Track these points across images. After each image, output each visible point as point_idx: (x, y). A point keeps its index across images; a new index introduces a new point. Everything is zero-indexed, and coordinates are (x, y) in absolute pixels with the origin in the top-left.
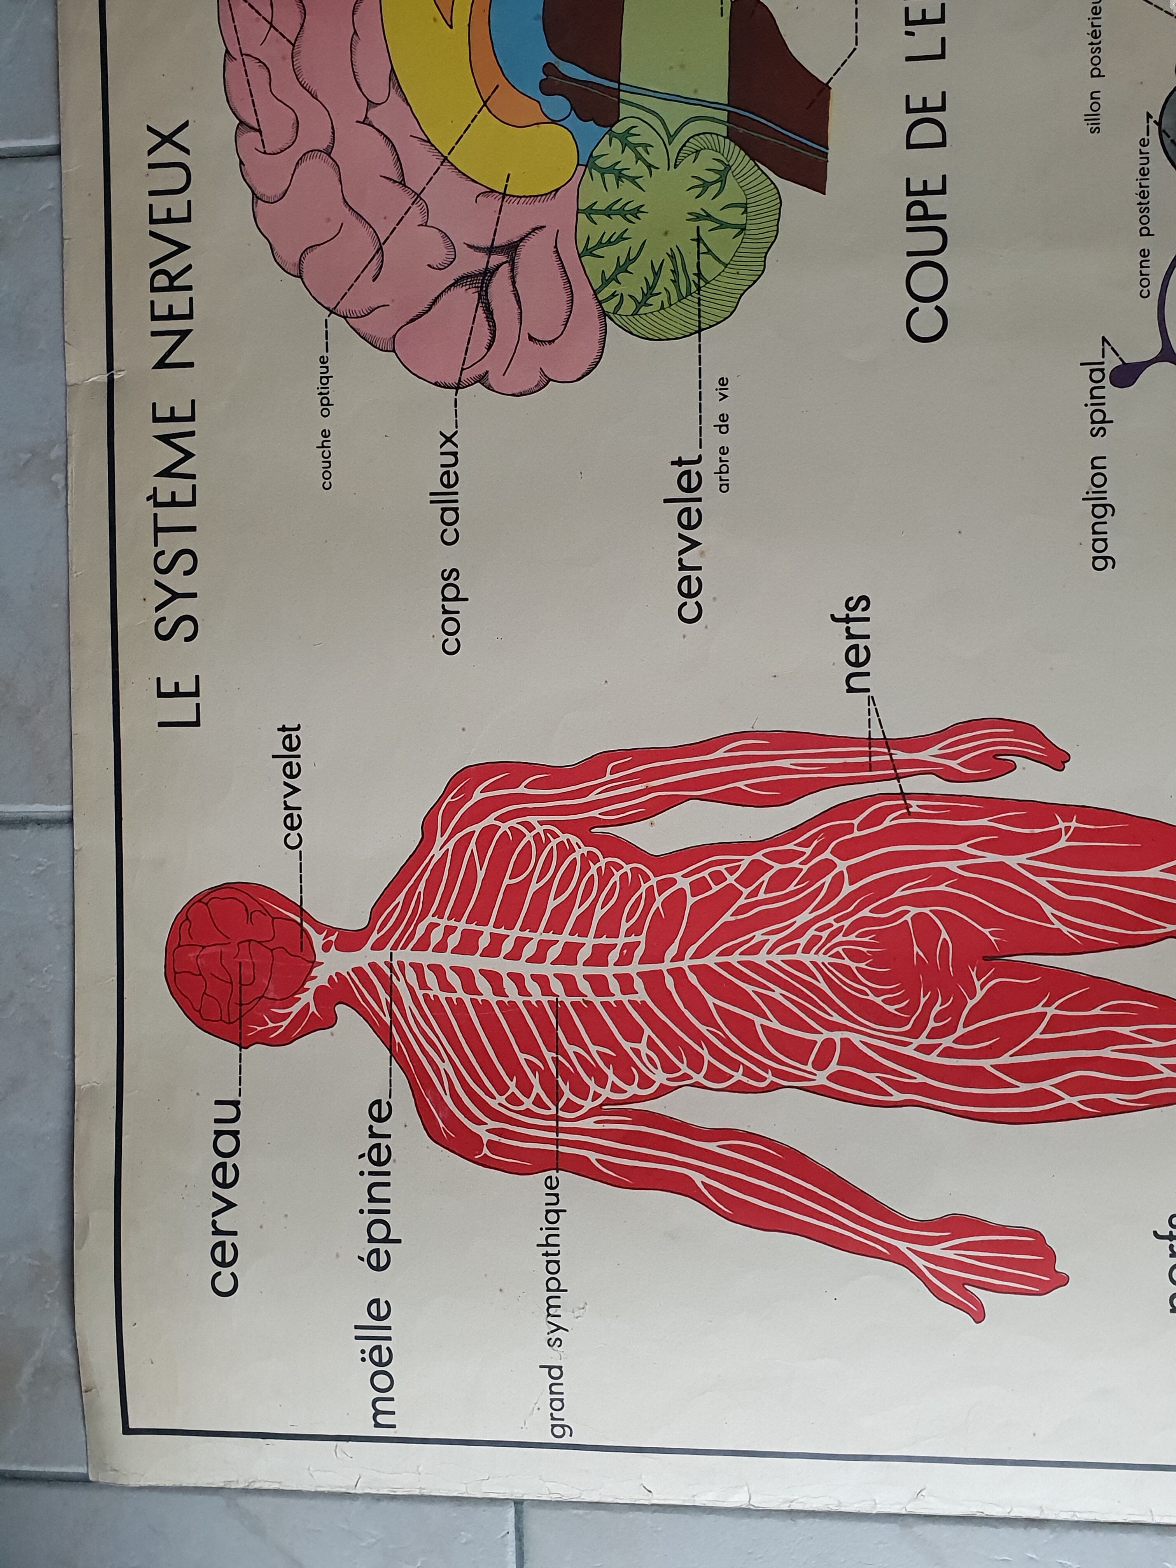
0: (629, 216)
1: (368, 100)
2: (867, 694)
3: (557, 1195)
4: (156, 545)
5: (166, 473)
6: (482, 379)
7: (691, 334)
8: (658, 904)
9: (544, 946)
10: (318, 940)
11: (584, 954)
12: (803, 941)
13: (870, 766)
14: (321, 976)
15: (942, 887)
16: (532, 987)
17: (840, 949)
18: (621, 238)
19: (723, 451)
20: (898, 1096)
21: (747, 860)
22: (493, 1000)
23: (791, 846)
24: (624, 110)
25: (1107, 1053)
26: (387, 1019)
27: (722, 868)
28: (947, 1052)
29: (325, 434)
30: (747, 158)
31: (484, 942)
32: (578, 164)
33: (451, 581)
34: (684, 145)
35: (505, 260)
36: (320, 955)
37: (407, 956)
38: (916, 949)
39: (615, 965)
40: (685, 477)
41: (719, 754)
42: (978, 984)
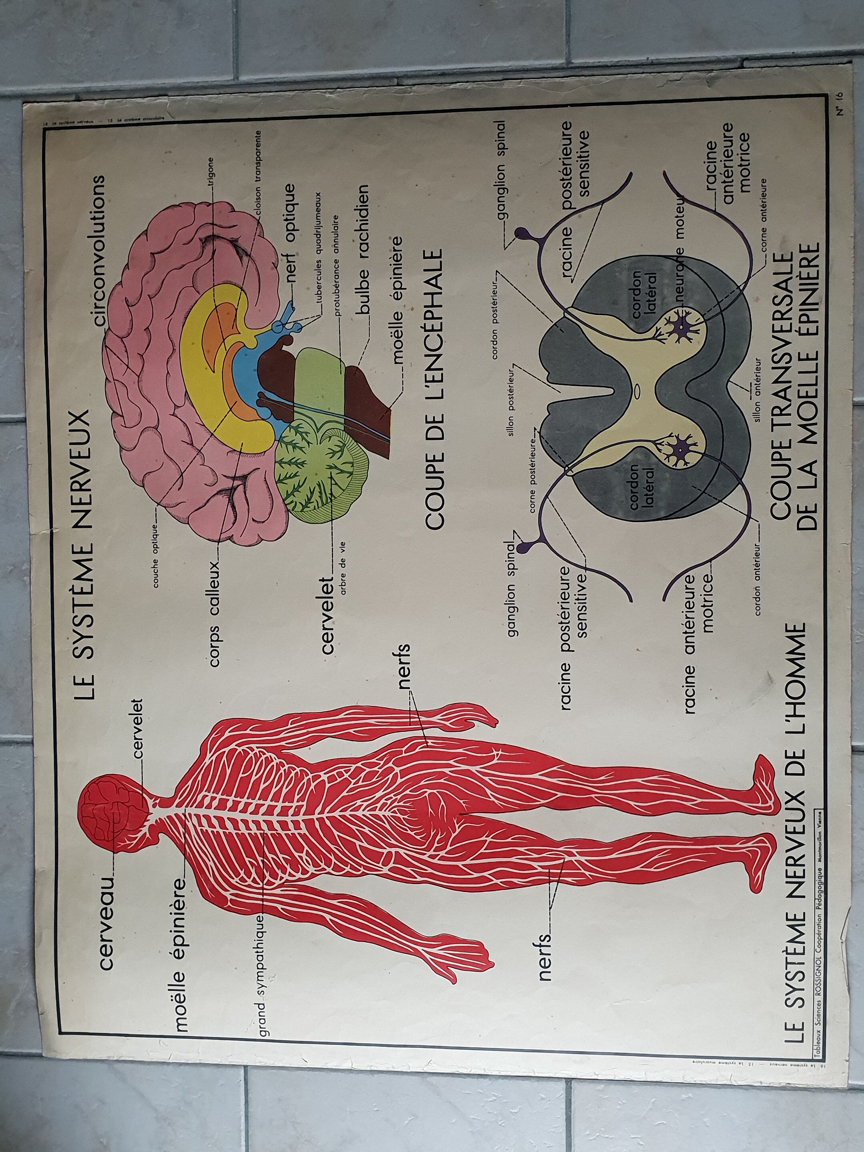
0: (299, 465)
1: (175, 405)
2: (409, 690)
3: (262, 925)
4: (73, 612)
5: (79, 578)
6: (230, 538)
7: (328, 522)
8: (312, 787)
9: (258, 807)
10: (150, 802)
11: (277, 810)
12: (379, 805)
13: (410, 723)
14: (152, 820)
15: (442, 781)
16: (252, 826)
17: (396, 809)
18: (295, 475)
19: (343, 576)
20: (419, 879)
21: (354, 766)
22: (234, 832)
23: (374, 760)
24: (296, 416)
25: (513, 859)
26: (183, 841)
27: (342, 770)
28: (442, 858)
29: (155, 562)
30: (353, 441)
31: (229, 804)
32: (275, 440)
33: (215, 632)
34: (324, 434)
35: (241, 483)
36: (151, 810)
37: (193, 810)
38: (430, 809)
39: (292, 816)
40: (325, 587)
41: (342, 716)
42: (457, 826)
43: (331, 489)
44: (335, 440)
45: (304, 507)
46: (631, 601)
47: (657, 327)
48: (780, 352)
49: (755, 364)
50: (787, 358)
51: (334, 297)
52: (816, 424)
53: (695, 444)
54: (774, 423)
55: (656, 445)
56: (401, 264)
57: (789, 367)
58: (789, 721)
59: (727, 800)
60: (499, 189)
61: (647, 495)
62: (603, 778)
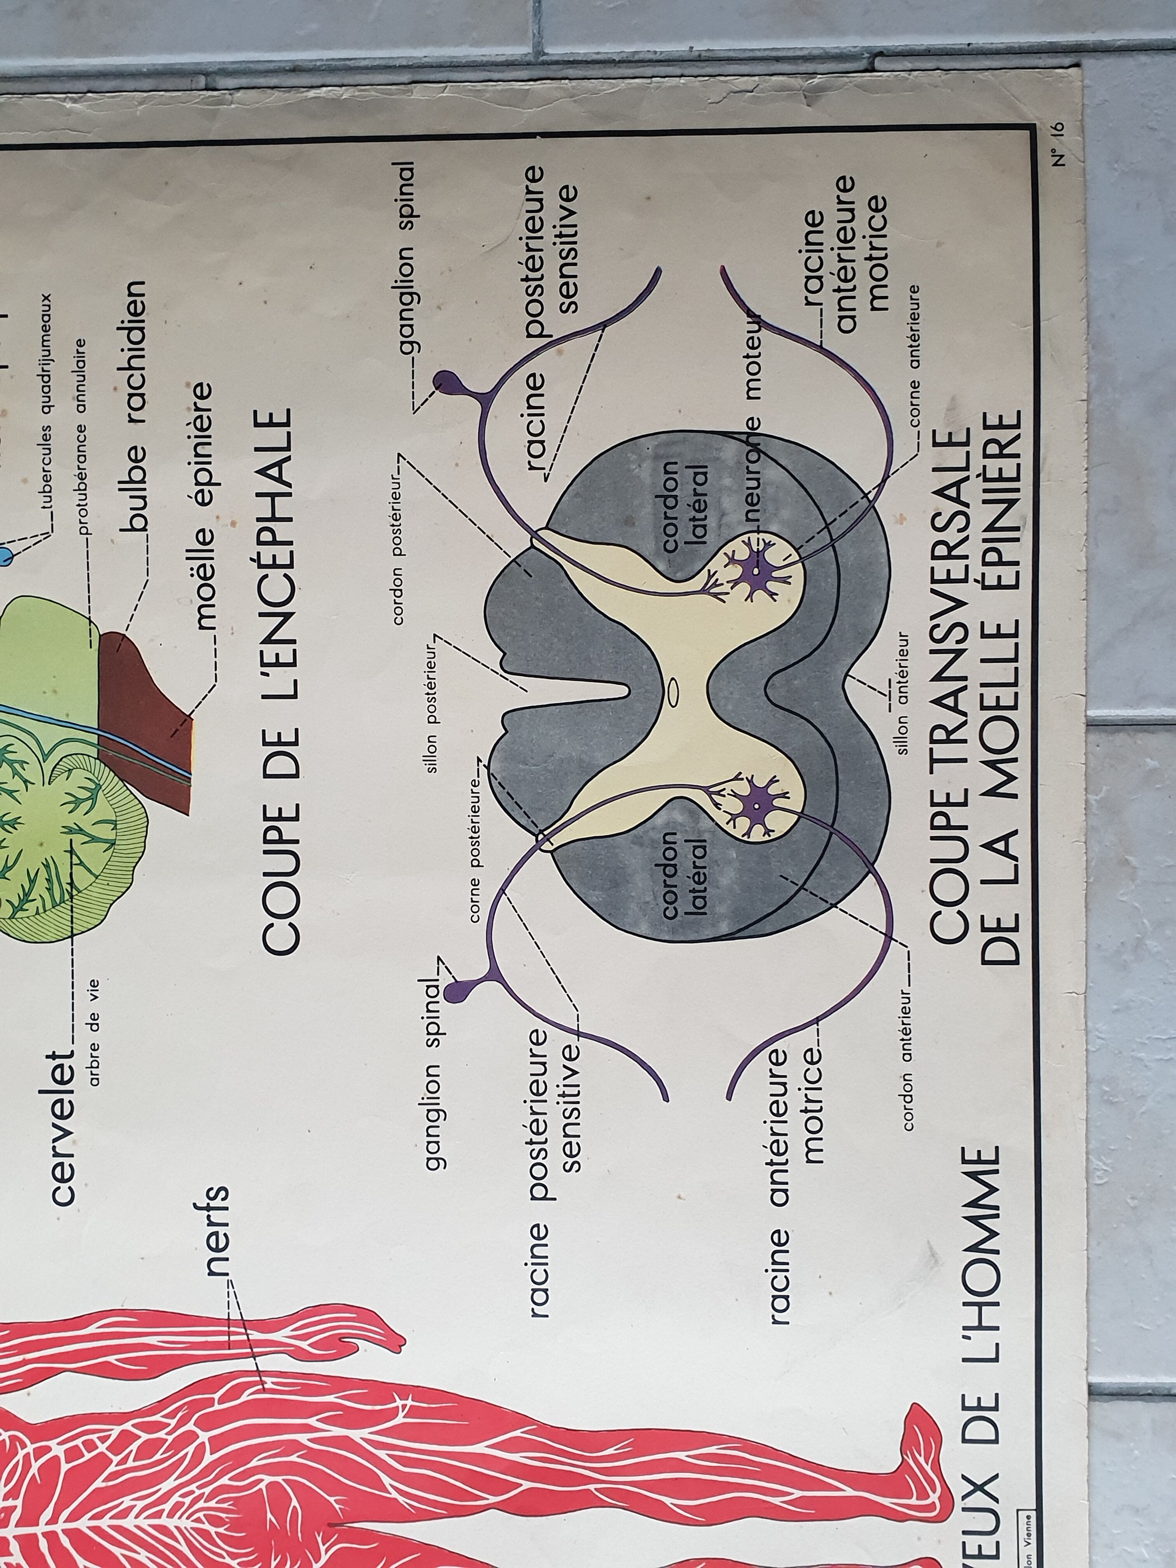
0: (7, 827)
2: (226, 1278)
7: (64, 939)
8: (34, 1470)
12: (167, 1507)
13: (229, 1345)
15: (294, 1458)
17: (201, 1515)
19: (94, 1048)
21: (116, 1431)
23: (157, 1418)
24: (2, 729)
27: (94, 1437)
30: (116, 779)
34: (57, 764)
38: (269, 1515)
40: (59, 1071)
41: (92, 1329)
42: (323, 1548)
43: (71, 874)
44: (79, 777)
45: (16, 909)
46: (666, 1098)
47: (709, 571)
48: (945, 622)
49: (898, 642)
50: (958, 633)
51: (76, 497)
52: (1015, 760)
53: (784, 795)
54: (935, 757)
55: (710, 794)
56: (210, 437)
57: (964, 650)
58: (969, 1338)
59: (849, 1492)
60: (402, 294)
61: (693, 891)
62: (610, 1451)
